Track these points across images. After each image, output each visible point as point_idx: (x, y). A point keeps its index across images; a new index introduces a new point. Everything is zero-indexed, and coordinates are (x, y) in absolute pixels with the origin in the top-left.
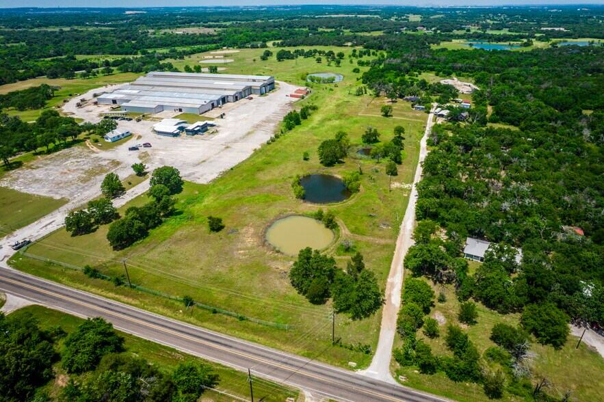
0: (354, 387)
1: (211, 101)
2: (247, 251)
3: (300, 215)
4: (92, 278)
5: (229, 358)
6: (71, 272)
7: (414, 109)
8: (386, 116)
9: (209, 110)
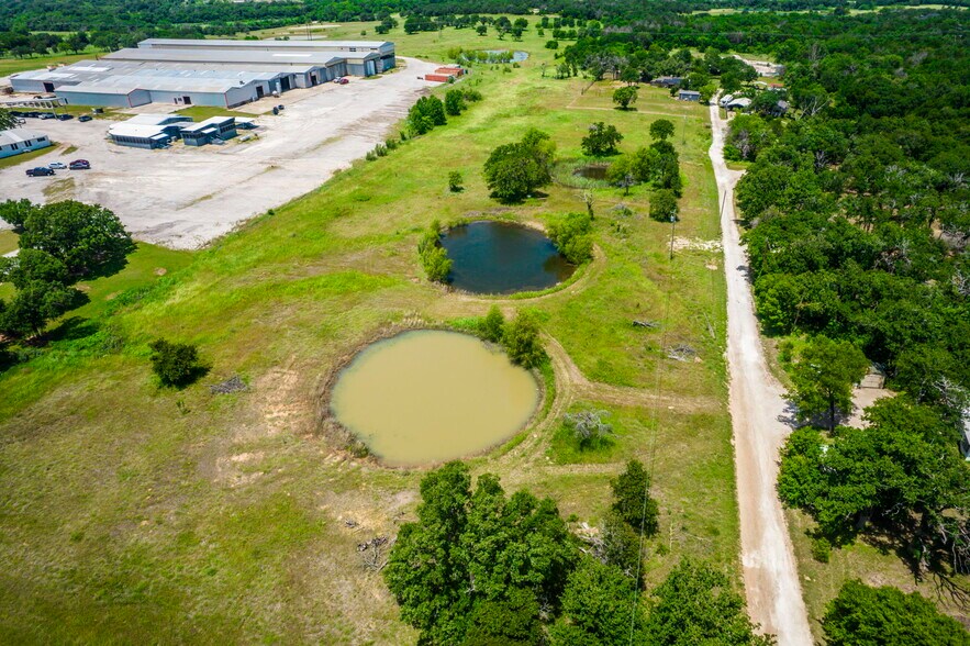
1: (256, 81)
2: (261, 455)
3: (437, 328)
7: (677, 98)
8: (625, 109)
9: (251, 101)
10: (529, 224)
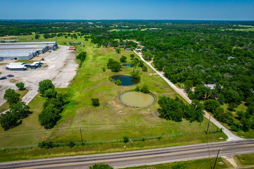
0: (235, 146)
1: (33, 53)
2: (123, 111)
3: (128, 91)
4: (50, 149)
5: (176, 157)
6: (29, 150)
7: (126, 50)
8: (119, 53)
9: (33, 58)
10: (124, 75)
